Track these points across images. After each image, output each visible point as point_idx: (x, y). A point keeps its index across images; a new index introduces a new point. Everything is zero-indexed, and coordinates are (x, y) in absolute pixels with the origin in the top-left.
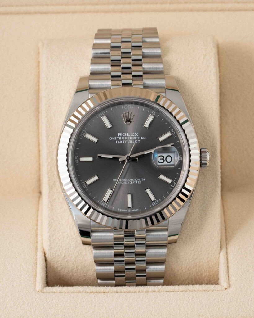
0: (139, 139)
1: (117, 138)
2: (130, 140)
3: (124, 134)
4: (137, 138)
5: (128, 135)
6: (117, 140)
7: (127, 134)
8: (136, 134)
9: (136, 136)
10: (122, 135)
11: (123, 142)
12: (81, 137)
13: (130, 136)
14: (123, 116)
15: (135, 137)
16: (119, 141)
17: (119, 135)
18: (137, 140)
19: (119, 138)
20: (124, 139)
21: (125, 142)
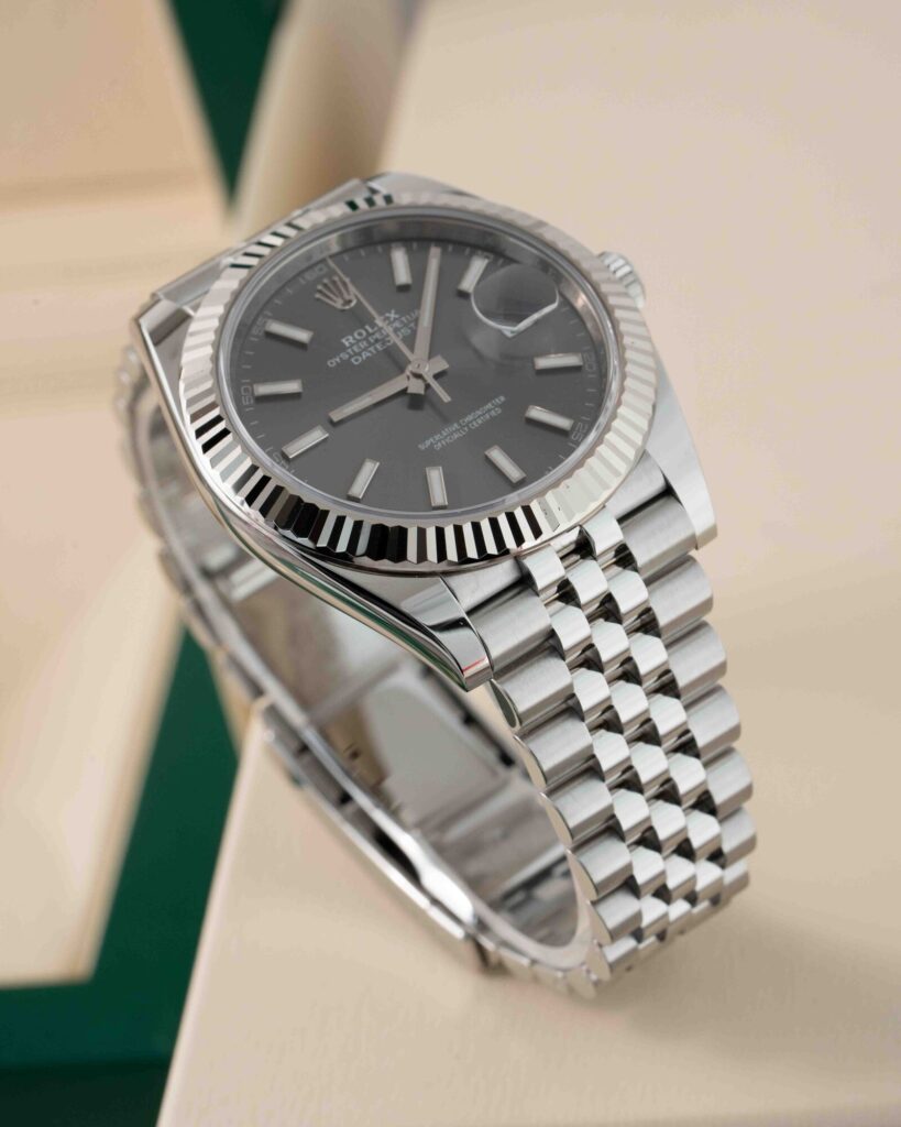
0: (410, 322)
1: (348, 353)
2: (386, 337)
3: (360, 334)
4: (402, 322)
5: (371, 331)
6: (351, 357)
8: (392, 316)
9: (395, 319)
10: (355, 339)
11: (370, 352)
15: (392, 322)
16: (359, 354)
17: (346, 343)
18: (406, 325)
19: (353, 351)
20: (369, 342)
21: (376, 349)
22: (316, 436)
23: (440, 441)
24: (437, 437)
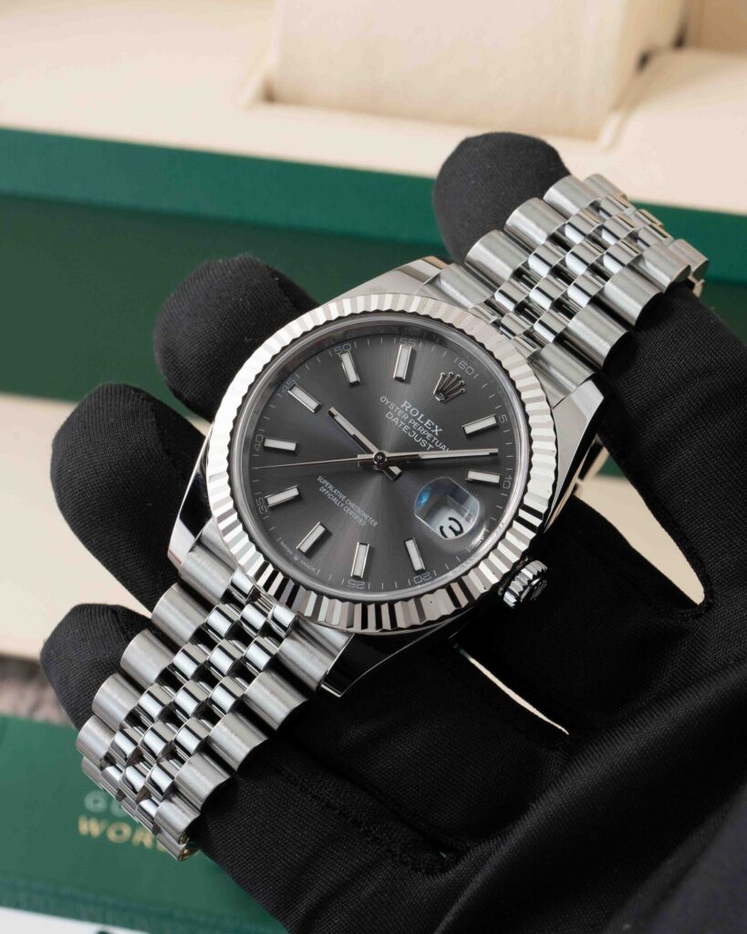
0: (433, 444)
1: (395, 408)
2: (416, 431)
3: (414, 412)
4: (432, 439)
5: (419, 419)
6: (392, 411)
7: (418, 416)
8: (436, 431)
9: (434, 434)
10: (409, 410)
11: (399, 423)
12: (333, 352)
13: (422, 425)
14: (444, 377)
15: (430, 432)
16: (396, 416)
17: (404, 404)
18: (429, 442)
19: (398, 411)
20: (408, 420)
21: (403, 426)
22: (311, 404)
23: (328, 489)
24: (331, 487)
